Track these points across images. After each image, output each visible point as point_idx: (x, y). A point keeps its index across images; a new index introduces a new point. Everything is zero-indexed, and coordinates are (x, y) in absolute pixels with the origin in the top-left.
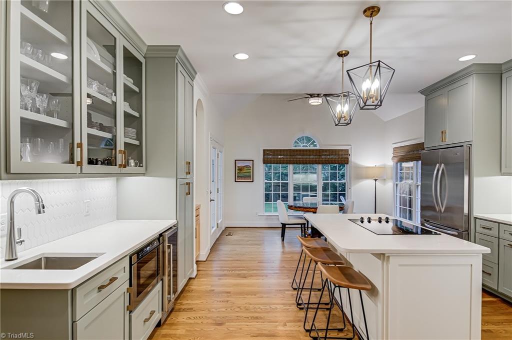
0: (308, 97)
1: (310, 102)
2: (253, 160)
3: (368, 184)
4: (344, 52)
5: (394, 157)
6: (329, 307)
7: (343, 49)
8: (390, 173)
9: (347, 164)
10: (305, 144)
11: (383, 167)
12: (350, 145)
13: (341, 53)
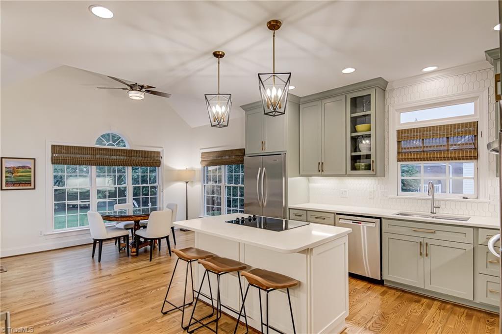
0: (127, 89)
1: (130, 95)
2: (34, 159)
3: (179, 187)
4: (221, 53)
5: (202, 161)
6: (215, 317)
7: (221, 50)
8: (199, 175)
9: (159, 166)
10: (111, 142)
11: (193, 170)
12: (162, 148)
13: (217, 53)
